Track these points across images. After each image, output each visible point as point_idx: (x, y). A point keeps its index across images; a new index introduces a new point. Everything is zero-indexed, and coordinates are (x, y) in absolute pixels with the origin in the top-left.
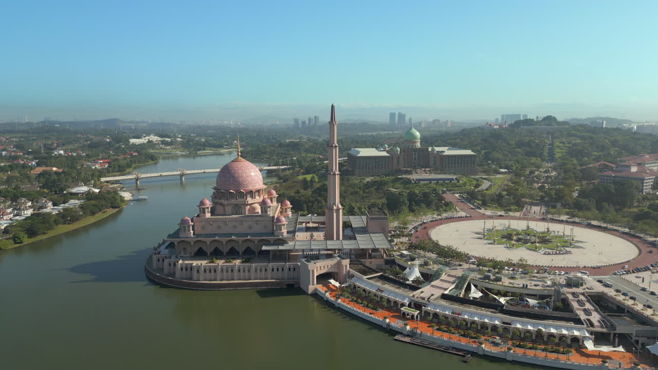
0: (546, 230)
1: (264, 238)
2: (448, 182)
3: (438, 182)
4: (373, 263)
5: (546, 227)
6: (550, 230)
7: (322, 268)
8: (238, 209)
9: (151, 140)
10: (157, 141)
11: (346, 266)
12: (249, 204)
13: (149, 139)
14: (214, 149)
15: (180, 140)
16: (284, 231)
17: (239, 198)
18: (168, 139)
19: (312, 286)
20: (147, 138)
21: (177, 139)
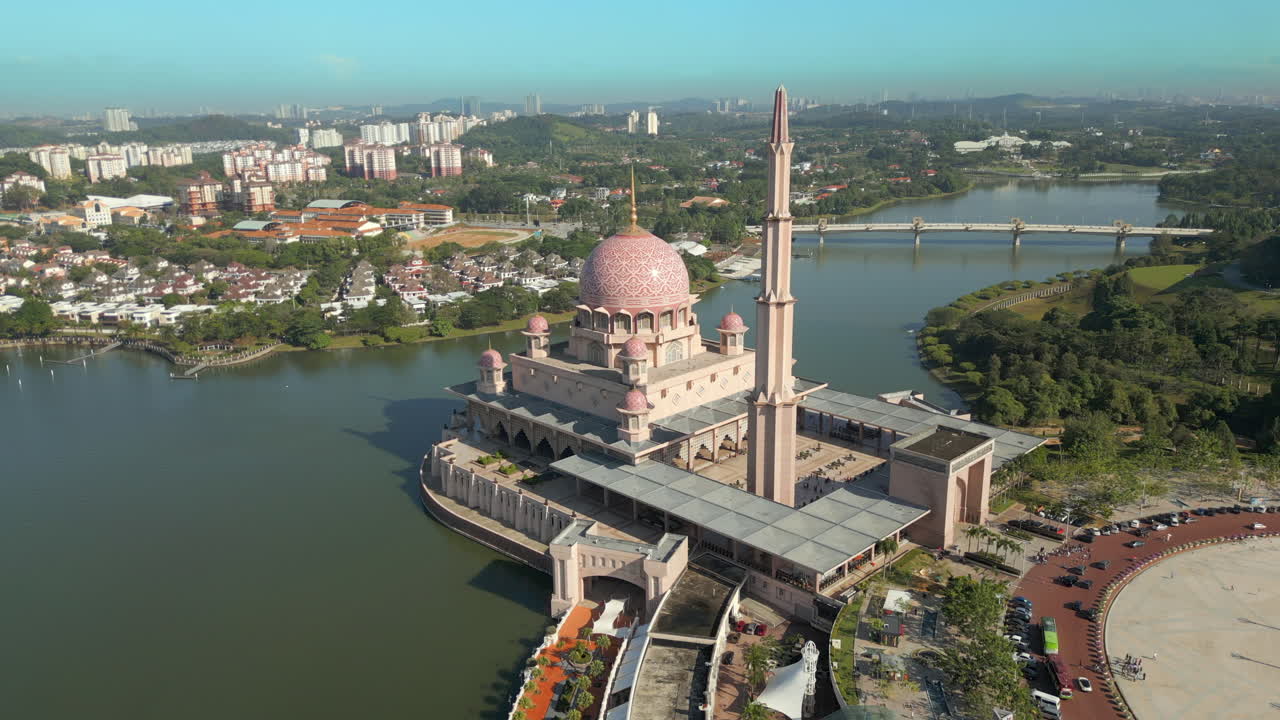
7: (600, 562)
8: (598, 351)
9: (1001, 143)
10: (1014, 146)
11: (656, 579)
12: (616, 346)
13: (998, 142)
14: (1131, 168)
15: (1069, 144)
16: (636, 431)
17: (598, 326)
18: (1036, 143)
19: (560, 600)
20: (994, 139)
21: (1055, 144)
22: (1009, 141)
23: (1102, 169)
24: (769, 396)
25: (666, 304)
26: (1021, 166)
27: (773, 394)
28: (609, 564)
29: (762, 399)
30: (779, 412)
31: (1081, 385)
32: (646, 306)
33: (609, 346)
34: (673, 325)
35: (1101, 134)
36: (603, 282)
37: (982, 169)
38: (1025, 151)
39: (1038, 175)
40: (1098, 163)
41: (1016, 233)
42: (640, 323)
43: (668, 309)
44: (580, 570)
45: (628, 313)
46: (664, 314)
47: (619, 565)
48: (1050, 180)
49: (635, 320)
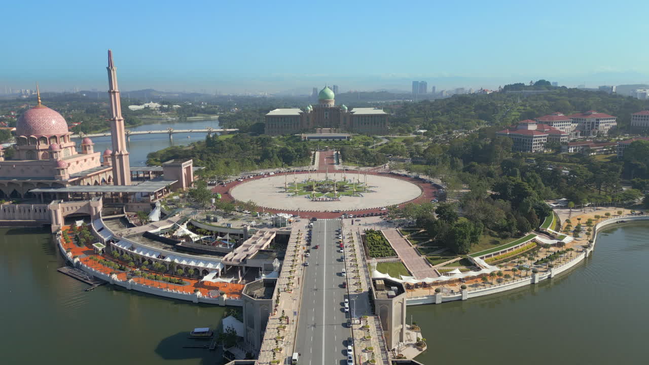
0: (343, 179)
1: (41, 181)
2: (337, 140)
3: (328, 140)
4: (140, 207)
5: (343, 177)
6: (346, 179)
7: (70, 209)
8: (32, 153)
9: (150, 106)
10: (156, 107)
11: (96, 208)
12: (42, 150)
13: (148, 106)
14: (206, 115)
15: (179, 106)
16: (63, 175)
17: (31, 143)
18: (166, 106)
19: (55, 226)
20: (147, 105)
21: (174, 106)
22: (154, 105)
23: (195, 116)
24: (119, 151)
25: (62, 133)
26: (161, 115)
27: (121, 151)
28: (74, 208)
29: (117, 153)
30: (124, 157)
31: (210, 161)
32: (53, 133)
33: (39, 150)
34: (65, 141)
35: (191, 104)
36: (32, 125)
37: (145, 117)
38: (162, 109)
39: (170, 118)
40: (193, 113)
41: (170, 134)
42: (52, 140)
43: (63, 135)
44: (62, 214)
45: (46, 137)
46: (61, 137)
47: (79, 208)
48: (175, 120)
49: (49, 139)
